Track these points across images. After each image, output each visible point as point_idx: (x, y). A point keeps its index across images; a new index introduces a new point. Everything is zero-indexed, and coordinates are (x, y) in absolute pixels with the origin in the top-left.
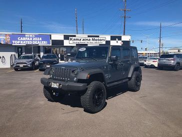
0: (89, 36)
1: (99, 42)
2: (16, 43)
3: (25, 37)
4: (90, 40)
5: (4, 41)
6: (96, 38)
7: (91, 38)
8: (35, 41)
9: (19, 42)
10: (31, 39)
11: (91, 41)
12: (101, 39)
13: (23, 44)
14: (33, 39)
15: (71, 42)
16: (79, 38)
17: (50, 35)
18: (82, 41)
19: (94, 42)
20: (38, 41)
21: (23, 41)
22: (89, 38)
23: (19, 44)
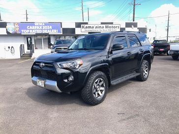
0: (102, 23)
1: (113, 29)
2: (25, 32)
3: (34, 25)
4: (103, 27)
5: (12, 30)
6: (109, 25)
7: (104, 25)
8: (45, 29)
10: (41, 27)
11: (104, 29)
12: (116, 26)
13: (33, 32)
15: (83, 30)
16: (91, 26)
17: (61, 23)
18: (94, 29)
19: (107, 29)
20: (48, 29)
21: (32, 30)
22: (102, 25)
23: (29, 32)
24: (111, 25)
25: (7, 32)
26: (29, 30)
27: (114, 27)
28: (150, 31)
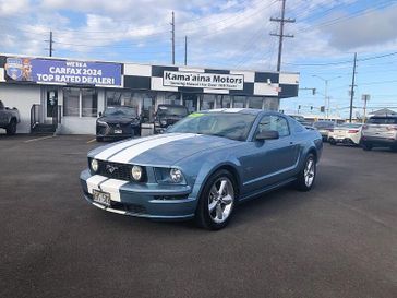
0: (207, 71)
1: (230, 84)
2: (44, 79)
3: (66, 66)
4: (209, 79)
5: (18, 73)
6: (222, 76)
7: (212, 76)
8: (87, 76)
9: (51, 77)
10: (79, 71)
11: (212, 82)
12: (235, 77)
13: (61, 81)
14: (82, 72)
15: (167, 82)
16: (185, 74)
17: (122, 65)
18: (191, 81)
19: (218, 83)
20: (93, 76)
21: (61, 75)
22: (206, 75)
23: (53, 80)
24: (225, 76)
25: (7, 77)
26: (54, 75)
27: (232, 81)
28: (314, 93)
